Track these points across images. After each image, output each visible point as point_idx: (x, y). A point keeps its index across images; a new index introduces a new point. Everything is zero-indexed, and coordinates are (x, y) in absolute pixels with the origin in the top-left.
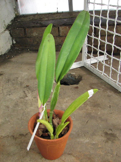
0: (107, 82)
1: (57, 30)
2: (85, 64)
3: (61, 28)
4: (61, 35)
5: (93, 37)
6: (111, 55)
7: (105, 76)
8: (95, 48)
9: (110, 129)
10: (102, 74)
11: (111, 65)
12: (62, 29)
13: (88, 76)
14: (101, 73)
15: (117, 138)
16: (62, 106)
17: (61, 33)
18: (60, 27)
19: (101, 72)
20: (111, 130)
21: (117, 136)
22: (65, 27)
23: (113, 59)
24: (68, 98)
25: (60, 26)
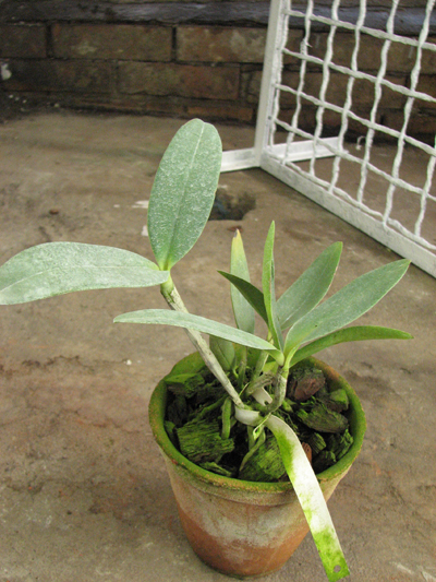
0: (347, 217)
1: (169, 39)
2: (265, 157)
3: (182, 33)
4: (181, 58)
5: (304, 55)
6: (369, 119)
7: (341, 197)
8: (310, 98)
9: (365, 364)
10: (330, 193)
11: (367, 156)
12: (187, 36)
13: (276, 197)
14: (326, 188)
15: (394, 391)
16: (185, 282)
17: (180, 51)
18: (179, 29)
19: (325, 183)
20: (370, 367)
21: (393, 387)
22: (197, 28)
23: (378, 133)
24: (207, 259)
25: (181, 23)
